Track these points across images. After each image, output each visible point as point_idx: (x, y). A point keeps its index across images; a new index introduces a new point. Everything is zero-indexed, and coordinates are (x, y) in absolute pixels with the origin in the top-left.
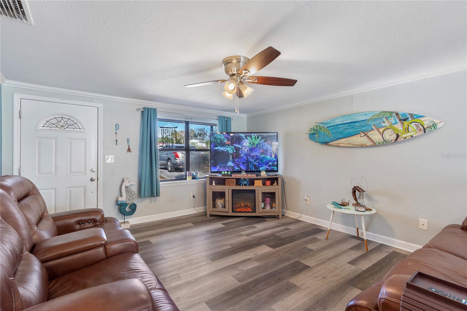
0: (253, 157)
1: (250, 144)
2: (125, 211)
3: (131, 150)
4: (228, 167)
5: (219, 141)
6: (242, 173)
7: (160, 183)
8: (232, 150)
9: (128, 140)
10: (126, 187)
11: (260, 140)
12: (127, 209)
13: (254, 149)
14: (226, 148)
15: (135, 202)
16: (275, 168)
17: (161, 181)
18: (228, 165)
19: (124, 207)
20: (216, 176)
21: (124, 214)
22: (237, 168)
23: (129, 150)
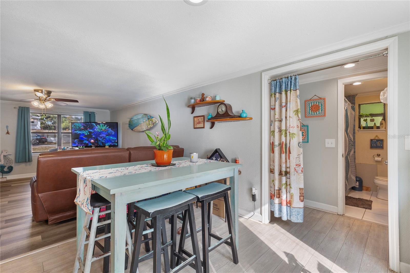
0: (101, 137)
1: (99, 129)
2: (3, 171)
3: (9, 133)
4: (84, 143)
5: (78, 128)
6: (92, 147)
7: (32, 154)
8: (87, 133)
9: (7, 127)
10: (4, 156)
11: (106, 127)
12: (6, 169)
13: (102, 132)
14: (82, 132)
15: (12, 166)
16: (116, 144)
17: (33, 153)
18: (84, 142)
19: (3, 168)
20: (75, 149)
21: (2, 173)
22: (90, 144)
23: (8, 133)
